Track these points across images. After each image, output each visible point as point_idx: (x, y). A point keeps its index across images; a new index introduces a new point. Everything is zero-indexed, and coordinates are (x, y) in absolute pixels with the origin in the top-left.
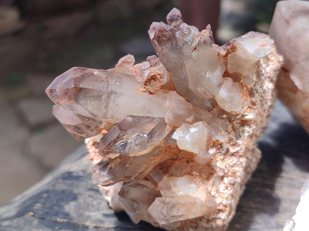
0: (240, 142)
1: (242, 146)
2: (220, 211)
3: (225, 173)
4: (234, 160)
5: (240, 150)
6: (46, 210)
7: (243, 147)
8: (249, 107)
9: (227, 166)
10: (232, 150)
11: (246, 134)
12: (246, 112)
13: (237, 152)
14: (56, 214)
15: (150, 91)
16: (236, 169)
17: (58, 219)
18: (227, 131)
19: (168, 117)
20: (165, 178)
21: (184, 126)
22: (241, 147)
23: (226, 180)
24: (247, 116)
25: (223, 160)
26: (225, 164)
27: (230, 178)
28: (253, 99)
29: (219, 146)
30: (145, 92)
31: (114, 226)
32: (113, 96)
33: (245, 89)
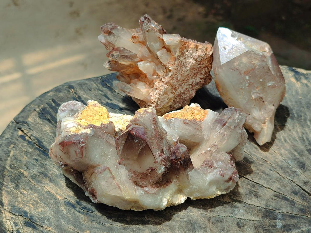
0: (166, 78)
2: (153, 103)
3: (157, 88)
4: (162, 84)
5: (165, 81)
6: (106, 79)
7: (167, 80)
8: (172, 65)
9: (159, 86)
10: (163, 80)
11: (169, 76)
14: (108, 82)
15: (133, 41)
16: (162, 88)
17: (108, 84)
18: (164, 71)
19: (139, 55)
20: (136, 80)
21: (146, 61)
23: (157, 91)
25: (159, 82)
26: (158, 84)
28: (175, 62)
30: (131, 41)
31: (124, 96)
32: (119, 38)
33: (173, 56)
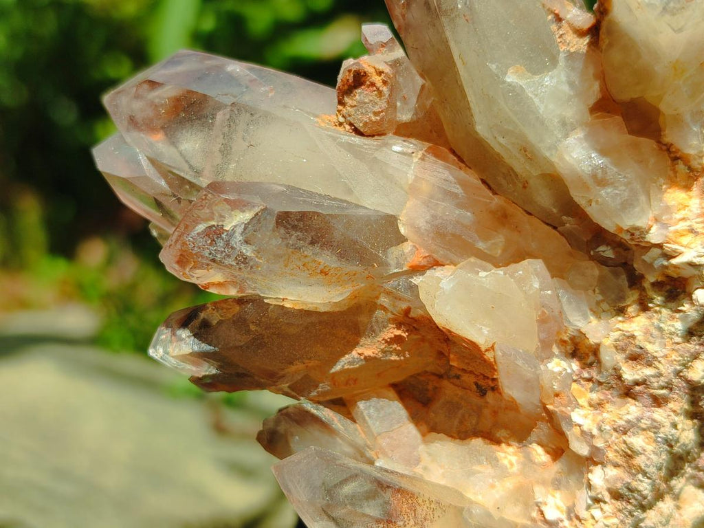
1: (659, 362)
3: (596, 450)
4: (631, 410)
5: (653, 376)
9: (603, 427)
10: (629, 375)
12: (675, 243)
13: (643, 382)
15: (352, 122)
16: (636, 441)
19: (408, 217)
22: (657, 368)
23: (597, 476)
24: (677, 258)
25: (598, 406)
26: (600, 418)
27: (612, 472)
29: (591, 358)
30: (341, 124)
32: (245, 117)
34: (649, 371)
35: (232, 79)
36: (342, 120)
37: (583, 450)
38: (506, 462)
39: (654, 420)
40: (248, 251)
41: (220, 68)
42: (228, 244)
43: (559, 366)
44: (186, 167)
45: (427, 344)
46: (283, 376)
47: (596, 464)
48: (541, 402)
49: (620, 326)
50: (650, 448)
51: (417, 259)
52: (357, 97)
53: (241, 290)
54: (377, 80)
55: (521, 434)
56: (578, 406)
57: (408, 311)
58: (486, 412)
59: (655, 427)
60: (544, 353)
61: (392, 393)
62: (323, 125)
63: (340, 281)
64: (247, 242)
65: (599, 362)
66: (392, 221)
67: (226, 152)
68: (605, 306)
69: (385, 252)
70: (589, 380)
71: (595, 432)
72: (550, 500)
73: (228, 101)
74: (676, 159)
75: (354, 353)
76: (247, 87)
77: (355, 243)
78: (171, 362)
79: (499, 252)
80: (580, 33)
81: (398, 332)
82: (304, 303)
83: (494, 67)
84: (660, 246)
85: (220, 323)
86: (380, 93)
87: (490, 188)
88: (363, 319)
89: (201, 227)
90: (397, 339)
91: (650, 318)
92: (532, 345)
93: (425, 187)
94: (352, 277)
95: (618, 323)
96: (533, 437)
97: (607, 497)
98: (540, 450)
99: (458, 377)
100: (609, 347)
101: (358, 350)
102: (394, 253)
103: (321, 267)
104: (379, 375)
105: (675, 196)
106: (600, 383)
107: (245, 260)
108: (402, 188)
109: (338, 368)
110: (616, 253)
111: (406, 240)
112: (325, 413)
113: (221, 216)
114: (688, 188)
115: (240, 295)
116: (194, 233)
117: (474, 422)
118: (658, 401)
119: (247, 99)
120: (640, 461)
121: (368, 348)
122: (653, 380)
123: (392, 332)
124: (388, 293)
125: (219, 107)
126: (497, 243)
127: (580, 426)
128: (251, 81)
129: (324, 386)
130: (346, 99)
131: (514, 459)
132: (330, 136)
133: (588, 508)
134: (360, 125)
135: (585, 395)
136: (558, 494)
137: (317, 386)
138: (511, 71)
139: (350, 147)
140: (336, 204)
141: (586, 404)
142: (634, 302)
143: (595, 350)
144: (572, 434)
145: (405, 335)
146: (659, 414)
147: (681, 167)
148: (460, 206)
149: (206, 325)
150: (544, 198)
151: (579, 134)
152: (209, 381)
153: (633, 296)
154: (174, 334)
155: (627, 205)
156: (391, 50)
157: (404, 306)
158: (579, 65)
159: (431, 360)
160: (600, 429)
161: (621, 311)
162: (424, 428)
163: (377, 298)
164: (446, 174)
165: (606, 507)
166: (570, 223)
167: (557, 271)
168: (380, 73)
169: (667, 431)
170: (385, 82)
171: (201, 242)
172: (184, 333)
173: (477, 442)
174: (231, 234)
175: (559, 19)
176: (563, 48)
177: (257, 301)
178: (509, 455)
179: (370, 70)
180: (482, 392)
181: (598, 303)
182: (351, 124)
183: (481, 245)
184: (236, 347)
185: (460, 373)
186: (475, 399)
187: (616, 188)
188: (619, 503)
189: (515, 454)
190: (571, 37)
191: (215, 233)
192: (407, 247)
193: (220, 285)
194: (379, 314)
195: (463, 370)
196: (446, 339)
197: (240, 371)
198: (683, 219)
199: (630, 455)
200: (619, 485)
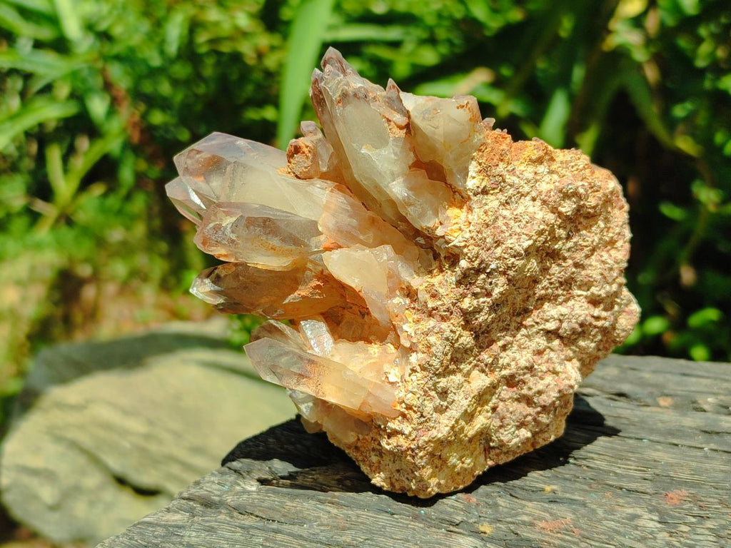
1: (444, 298)
2: (405, 419)
4: (431, 323)
7: (446, 302)
8: (461, 229)
10: (430, 305)
11: (454, 279)
12: (451, 235)
13: (437, 309)
16: (432, 339)
19: (325, 221)
22: (443, 301)
23: (413, 358)
24: (451, 243)
25: (417, 321)
27: (420, 355)
30: (289, 173)
34: (440, 303)
35: (239, 149)
36: (289, 170)
37: (408, 345)
38: (372, 352)
39: (441, 328)
40: (233, 237)
41: (233, 143)
42: (223, 233)
43: (399, 300)
44: (213, 195)
45: (334, 290)
46: (258, 305)
47: (413, 352)
48: (390, 320)
49: (429, 280)
50: (438, 343)
51: (327, 244)
52: (296, 159)
53: (236, 259)
54: (306, 150)
55: (382, 339)
56: (407, 322)
57: (322, 272)
58: (366, 327)
59: (441, 332)
60: (391, 294)
61: (321, 318)
62: (280, 173)
63: (284, 254)
64: (233, 232)
65: (418, 298)
66: (315, 223)
67: (232, 187)
68: (422, 269)
69: (309, 240)
70: (414, 308)
71: (413, 335)
72: (392, 371)
73: (232, 160)
74: (454, 192)
75: (296, 293)
76: (245, 153)
77: (291, 234)
78: (200, 296)
79: (371, 241)
80: (401, 128)
81: (319, 283)
82: (268, 266)
83: (354, 145)
84: (443, 237)
85: (226, 276)
86: (307, 157)
87: (366, 207)
88: (299, 275)
89: (211, 225)
90: (318, 287)
91: (444, 276)
92: (385, 290)
93: (333, 206)
94: (290, 253)
95: (427, 278)
96: (388, 340)
97: (418, 369)
98: (392, 347)
99: (351, 308)
100: (422, 290)
101: (298, 292)
102: (314, 241)
103: (271, 246)
104: (312, 307)
105: (453, 212)
106: (418, 310)
107: (233, 241)
108: (320, 206)
109: (287, 301)
110: (425, 241)
111: (322, 234)
112: (281, 326)
113: (221, 219)
114: (461, 208)
115: (236, 262)
116: (208, 228)
117: (360, 332)
118: (443, 319)
119: (242, 160)
120: (433, 349)
121: (303, 291)
122: (441, 307)
123: (315, 283)
124: (311, 262)
125: (229, 163)
126: (370, 236)
127: (407, 332)
128: (248, 150)
129: (280, 311)
130: (291, 160)
131: (376, 350)
132: (283, 179)
133: (410, 375)
134: (298, 173)
135: (412, 316)
136: (397, 369)
137: (276, 311)
138: (364, 147)
139: (294, 185)
140: (285, 214)
141: (412, 321)
142: (436, 268)
143: (416, 292)
144: (403, 336)
145: (322, 284)
146: (444, 325)
147: (457, 196)
148: (351, 216)
149: (218, 277)
150: (389, 213)
151: (401, 180)
152: (221, 307)
153: (435, 264)
154: (202, 282)
155: (422, 215)
156: (315, 134)
157: (320, 269)
158: (400, 144)
159: (338, 299)
160: (415, 333)
161: (430, 272)
162: (336, 337)
163: (306, 264)
164: (342, 199)
165: (418, 375)
166: (403, 226)
167: (398, 251)
168: (307, 147)
169: (448, 333)
170: (309, 152)
171: (211, 232)
172: (207, 281)
173: (361, 343)
174: (225, 228)
175: (389, 121)
176: (391, 135)
177: (244, 265)
178: (375, 349)
179: (303, 145)
180: (363, 316)
181: (419, 268)
182: (294, 173)
183: (361, 237)
184: (232, 288)
185: (352, 306)
186: (360, 320)
187: (416, 207)
188: (425, 373)
189: (378, 348)
190: (396, 130)
191: (217, 228)
192: (322, 238)
193: (225, 256)
194: (308, 273)
195: (352, 304)
196: (342, 287)
197: (236, 301)
198: (457, 223)
199: (429, 347)
200: (424, 362)
